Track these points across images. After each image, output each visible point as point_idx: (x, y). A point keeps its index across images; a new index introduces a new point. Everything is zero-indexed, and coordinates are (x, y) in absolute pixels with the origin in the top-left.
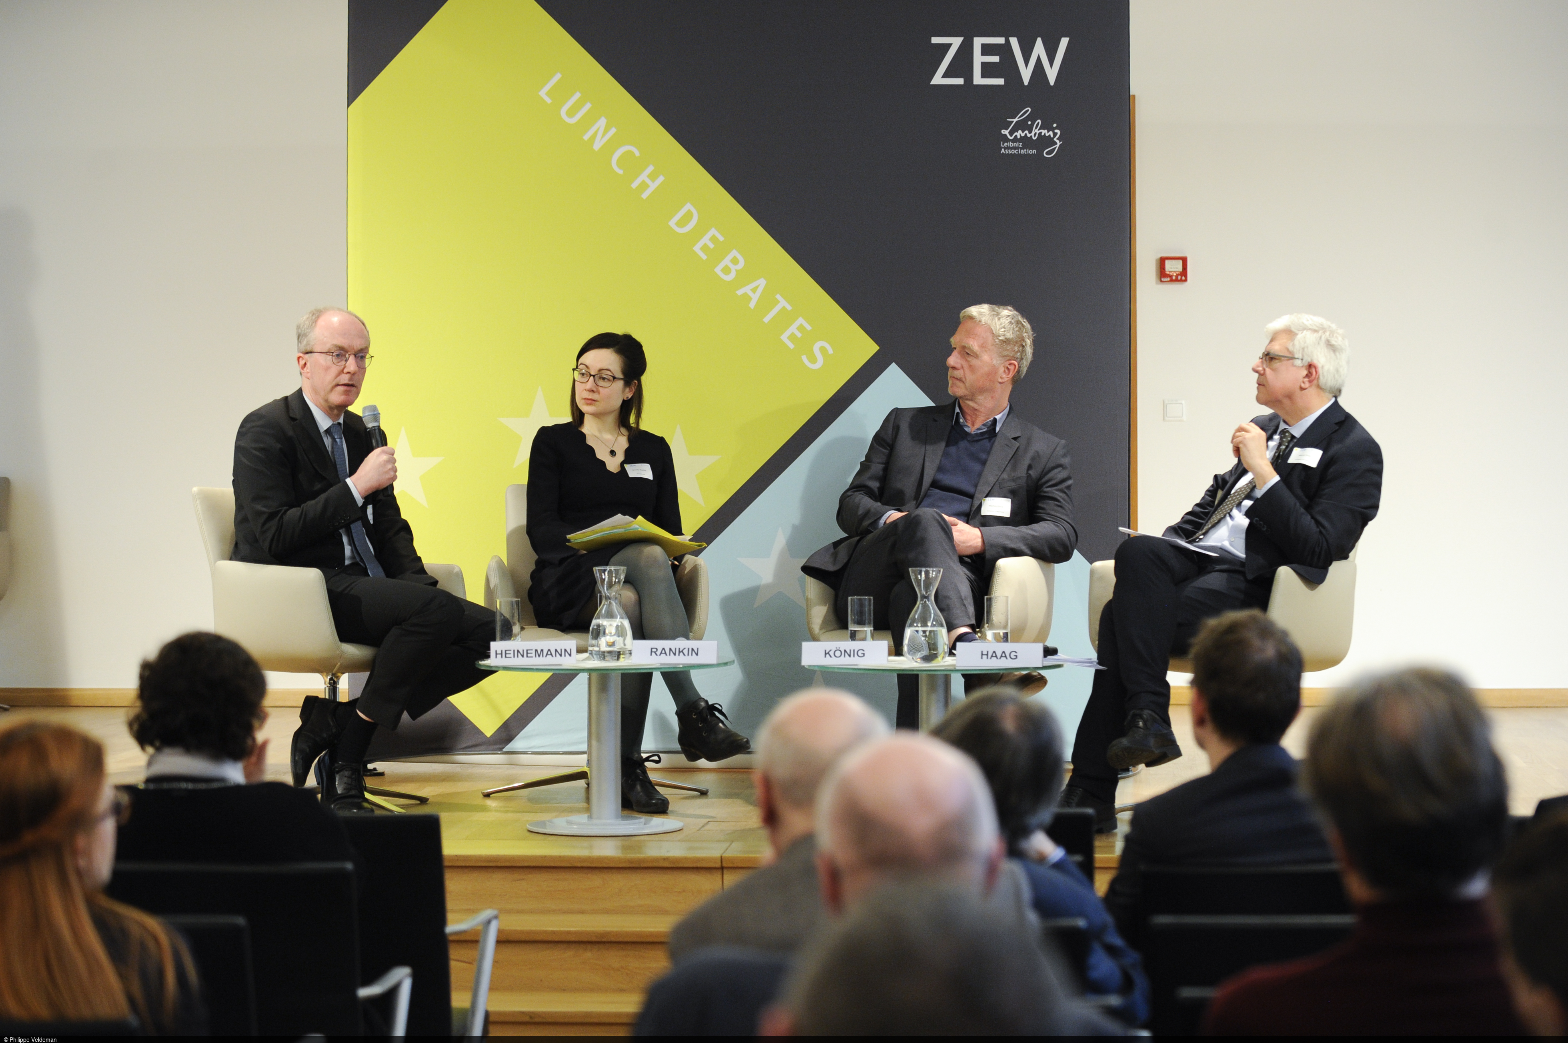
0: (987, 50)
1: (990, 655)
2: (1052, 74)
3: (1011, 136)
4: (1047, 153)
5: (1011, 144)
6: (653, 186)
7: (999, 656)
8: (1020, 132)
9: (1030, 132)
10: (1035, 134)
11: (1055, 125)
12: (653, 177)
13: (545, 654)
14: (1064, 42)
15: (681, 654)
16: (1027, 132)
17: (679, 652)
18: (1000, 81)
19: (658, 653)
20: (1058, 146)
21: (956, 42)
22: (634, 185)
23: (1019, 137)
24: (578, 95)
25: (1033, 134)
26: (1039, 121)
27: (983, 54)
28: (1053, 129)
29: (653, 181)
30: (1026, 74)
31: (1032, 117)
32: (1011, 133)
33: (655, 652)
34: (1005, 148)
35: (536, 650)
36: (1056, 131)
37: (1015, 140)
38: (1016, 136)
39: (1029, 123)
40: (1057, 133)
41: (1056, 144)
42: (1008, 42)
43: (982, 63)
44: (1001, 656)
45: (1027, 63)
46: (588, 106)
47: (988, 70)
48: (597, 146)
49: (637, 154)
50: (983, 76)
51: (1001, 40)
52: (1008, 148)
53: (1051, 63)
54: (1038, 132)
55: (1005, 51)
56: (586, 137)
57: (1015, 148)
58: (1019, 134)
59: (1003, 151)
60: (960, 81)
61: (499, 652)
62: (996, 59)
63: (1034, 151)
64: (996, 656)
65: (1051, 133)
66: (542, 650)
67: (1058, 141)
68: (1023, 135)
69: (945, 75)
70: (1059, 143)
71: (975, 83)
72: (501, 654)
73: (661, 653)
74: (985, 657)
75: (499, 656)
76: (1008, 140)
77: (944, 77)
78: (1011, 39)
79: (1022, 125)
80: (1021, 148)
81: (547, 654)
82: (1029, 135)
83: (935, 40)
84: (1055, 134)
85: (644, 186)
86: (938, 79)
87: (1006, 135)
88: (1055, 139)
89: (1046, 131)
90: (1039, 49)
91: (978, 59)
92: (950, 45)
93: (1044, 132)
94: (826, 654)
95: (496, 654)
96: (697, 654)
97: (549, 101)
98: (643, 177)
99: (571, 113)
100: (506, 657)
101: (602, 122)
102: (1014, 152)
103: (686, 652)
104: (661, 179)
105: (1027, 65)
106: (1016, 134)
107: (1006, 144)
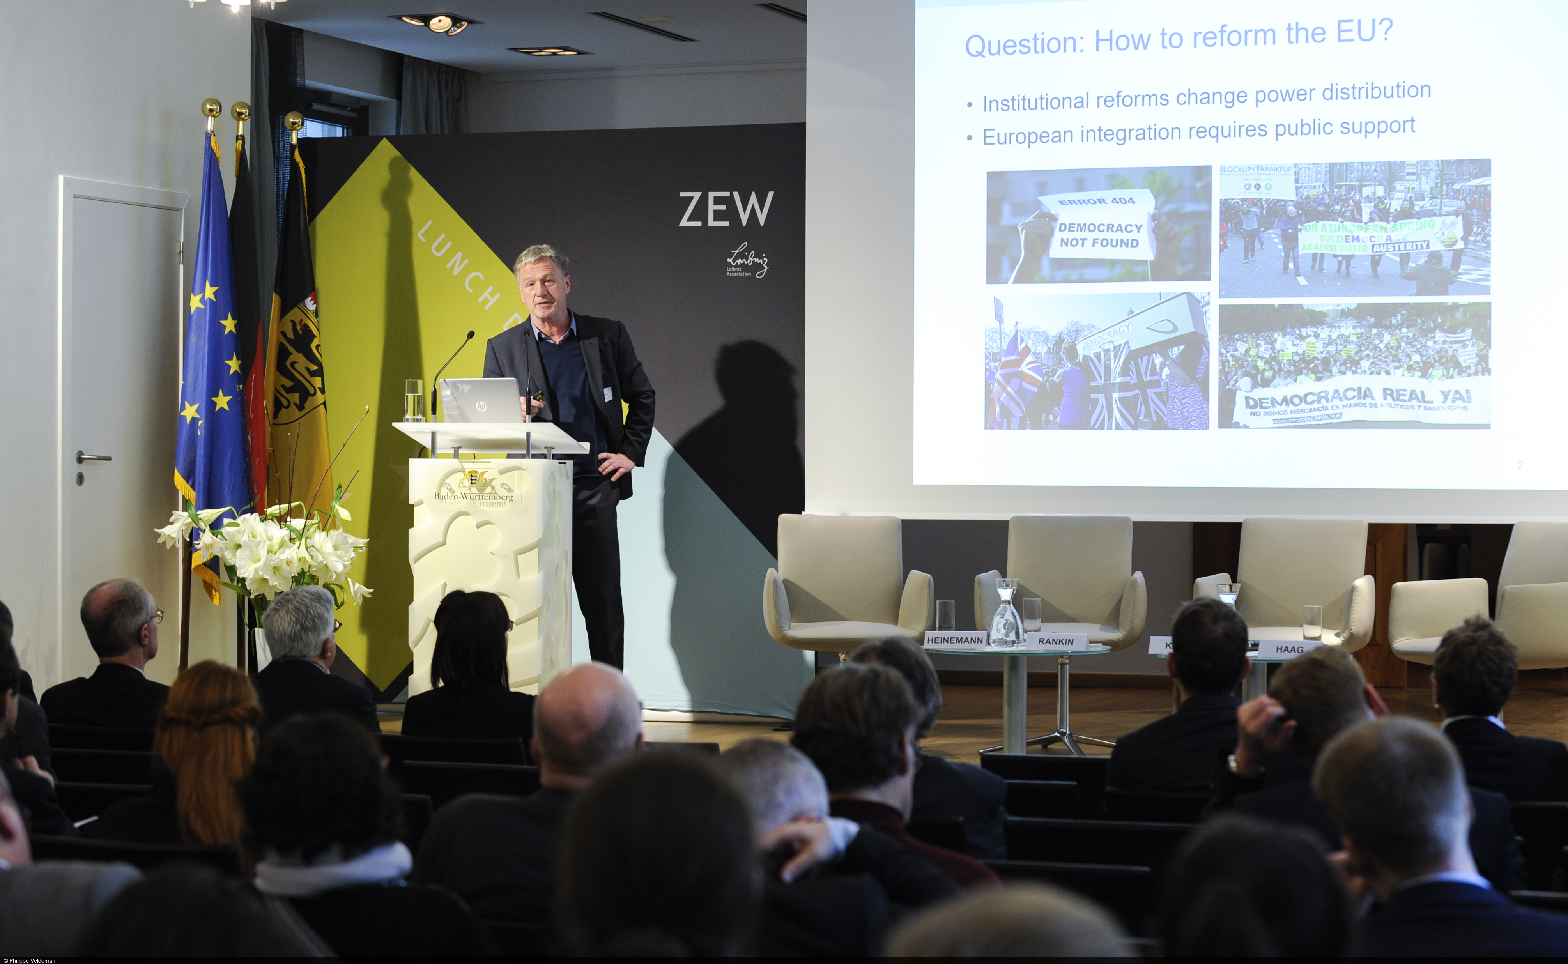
0: (717, 201)
1: (1283, 650)
2: (762, 218)
3: (734, 263)
4: (758, 275)
5: (734, 269)
6: (493, 301)
7: (1289, 650)
8: (740, 260)
9: (747, 260)
10: (750, 261)
11: (764, 255)
12: (492, 294)
13: (963, 641)
14: (771, 194)
15: (1061, 643)
16: (744, 260)
17: (1060, 642)
18: (727, 224)
19: (1044, 642)
20: (766, 270)
21: (697, 195)
22: (480, 300)
23: (739, 264)
24: (443, 236)
25: (749, 261)
26: (753, 252)
27: (715, 204)
28: (762, 258)
29: (493, 297)
30: (744, 218)
31: (748, 250)
32: (734, 261)
33: (1042, 642)
34: (730, 272)
35: (957, 638)
36: (765, 259)
37: (737, 266)
38: (737, 263)
39: (746, 253)
40: (765, 261)
41: (765, 268)
42: (732, 195)
43: (714, 210)
44: (1292, 651)
45: (745, 210)
46: (450, 243)
47: (718, 216)
48: (455, 273)
49: (482, 278)
50: (715, 220)
51: (727, 194)
52: (732, 272)
53: (762, 210)
54: (752, 260)
55: (730, 202)
56: (448, 266)
57: (736, 272)
58: (739, 261)
59: (728, 274)
60: (699, 224)
61: (931, 639)
62: (723, 207)
63: (749, 274)
64: (1288, 651)
65: (761, 261)
66: (962, 638)
67: (766, 267)
68: (742, 262)
69: (689, 220)
70: (766, 268)
71: (709, 225)
72: (932, 640)
73: (1047, 642)
74: (1279, 651)
75: (930, 642)
76: (732, 266)
77: (688, 221)
78: (734, 193)
79: (741, 255)
80: (741, 272)
81: (965, 641)
82: (746, 262)
83: (682, 194)
84: (764, 262)
85: (486, 301)
86: (684, 223)
87: (730, 262)
88: (764, 265)
89: (758, 259)
90: (753, 200)
91: (712, 207)
92: (692, 198)
93: (756, 260)
94: (1167, 646)
95: (929, 640)
96: (1072, 644)
97: (424, 240)
98: (486, 294)
99: (438, 249)
100: (935, 643)
101: (459, 255)
102: (736, 274)
103: (1064, 642)
104: (498, 295)
105: (745, 212)
106: (737, 261)
107: (730, 269)
